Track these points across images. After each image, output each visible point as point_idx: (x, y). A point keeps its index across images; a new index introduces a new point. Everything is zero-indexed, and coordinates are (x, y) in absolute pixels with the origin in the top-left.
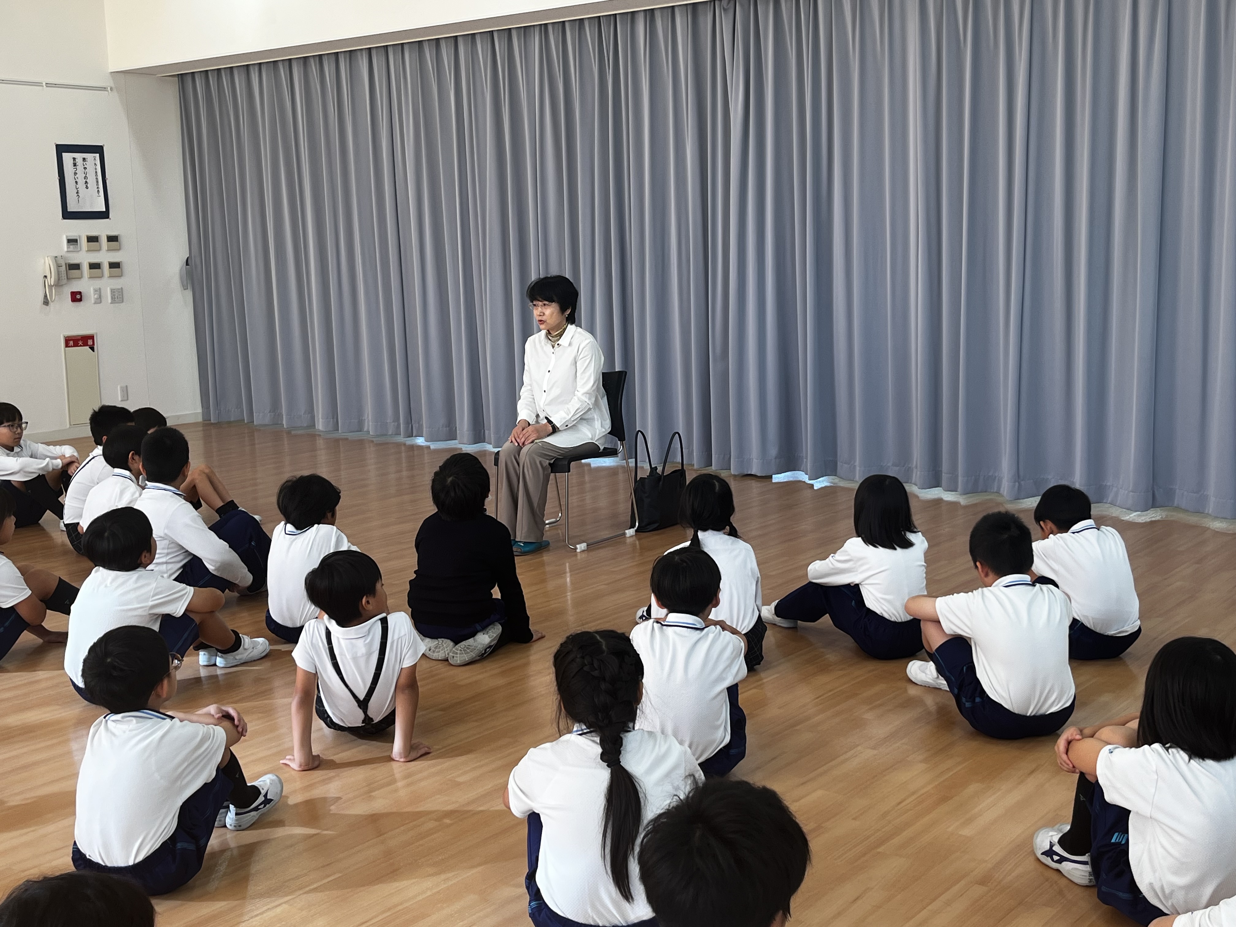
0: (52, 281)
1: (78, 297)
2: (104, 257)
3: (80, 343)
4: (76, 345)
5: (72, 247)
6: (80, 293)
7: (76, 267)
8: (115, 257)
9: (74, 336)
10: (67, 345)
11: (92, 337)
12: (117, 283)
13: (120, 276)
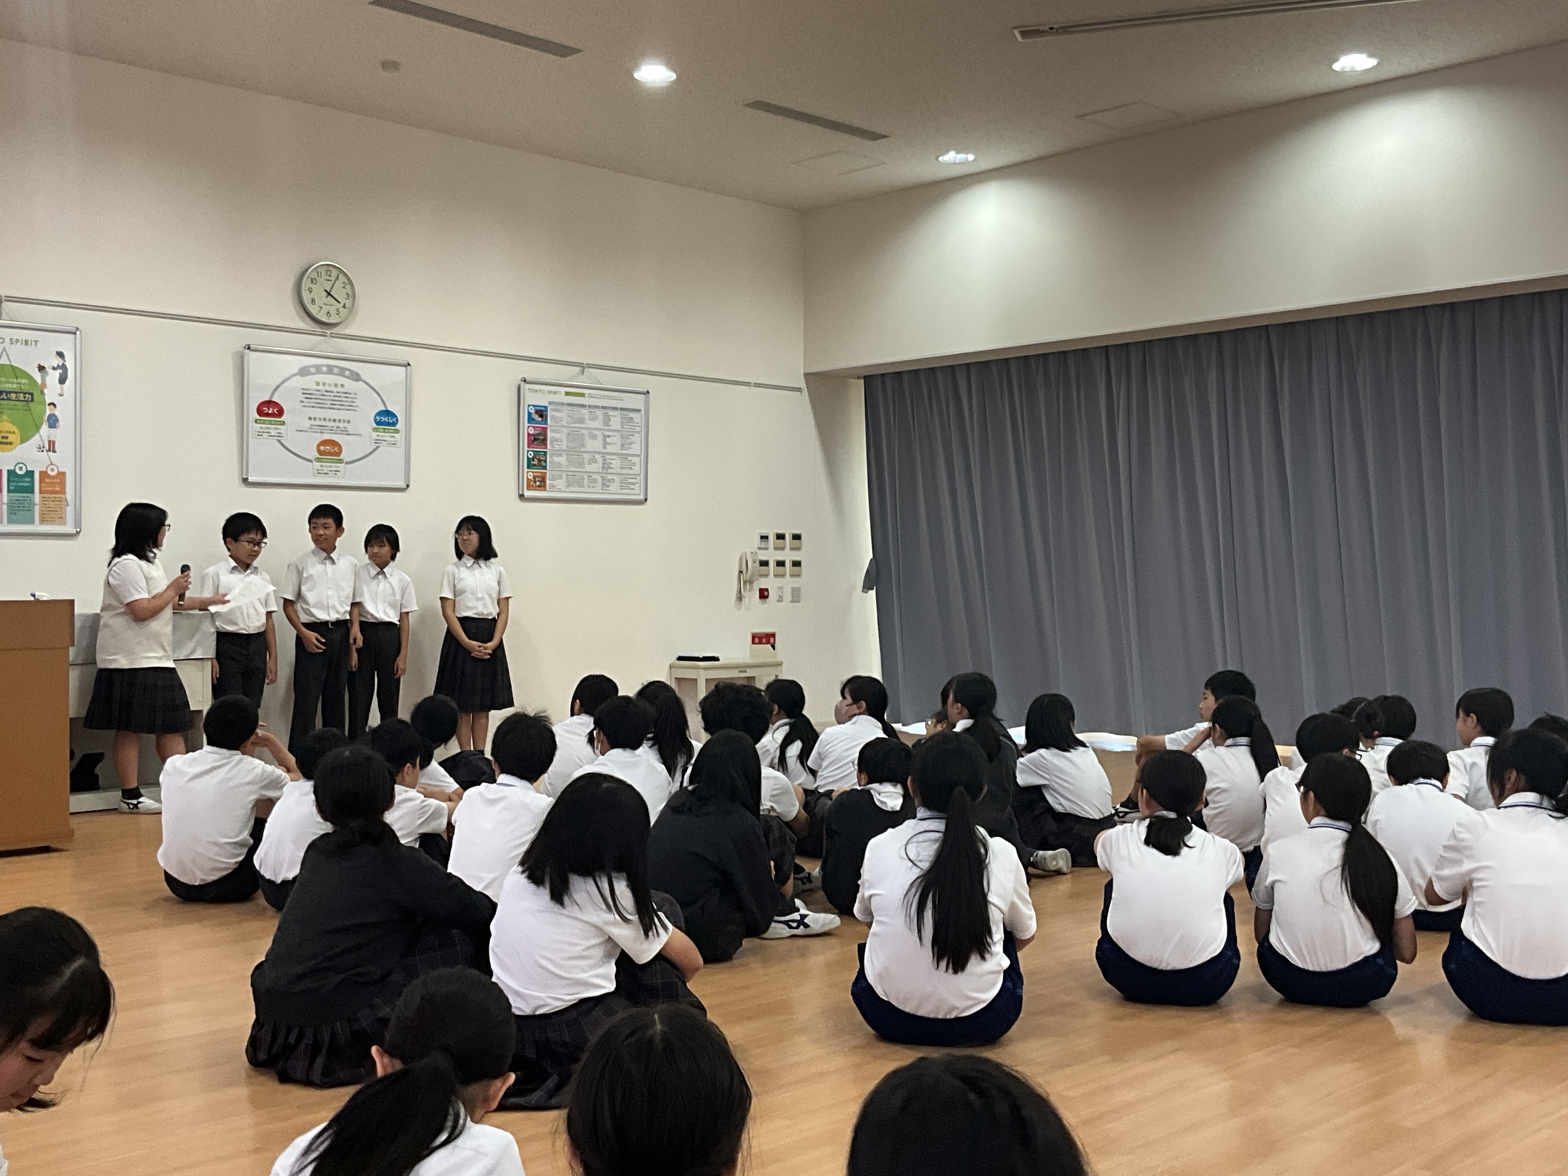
0: (747, 576)
1: (765, 594)
2: (788, 556)
3: (764, 640)
4: (760, 643)
5: (763, 545)
6: (767, 590)
7: (764, 563)
8: (796, 556)
9: (759, 633)
10: (753, 643)
11: (773, 635)
12: (796, 582)
13: (799, 576)
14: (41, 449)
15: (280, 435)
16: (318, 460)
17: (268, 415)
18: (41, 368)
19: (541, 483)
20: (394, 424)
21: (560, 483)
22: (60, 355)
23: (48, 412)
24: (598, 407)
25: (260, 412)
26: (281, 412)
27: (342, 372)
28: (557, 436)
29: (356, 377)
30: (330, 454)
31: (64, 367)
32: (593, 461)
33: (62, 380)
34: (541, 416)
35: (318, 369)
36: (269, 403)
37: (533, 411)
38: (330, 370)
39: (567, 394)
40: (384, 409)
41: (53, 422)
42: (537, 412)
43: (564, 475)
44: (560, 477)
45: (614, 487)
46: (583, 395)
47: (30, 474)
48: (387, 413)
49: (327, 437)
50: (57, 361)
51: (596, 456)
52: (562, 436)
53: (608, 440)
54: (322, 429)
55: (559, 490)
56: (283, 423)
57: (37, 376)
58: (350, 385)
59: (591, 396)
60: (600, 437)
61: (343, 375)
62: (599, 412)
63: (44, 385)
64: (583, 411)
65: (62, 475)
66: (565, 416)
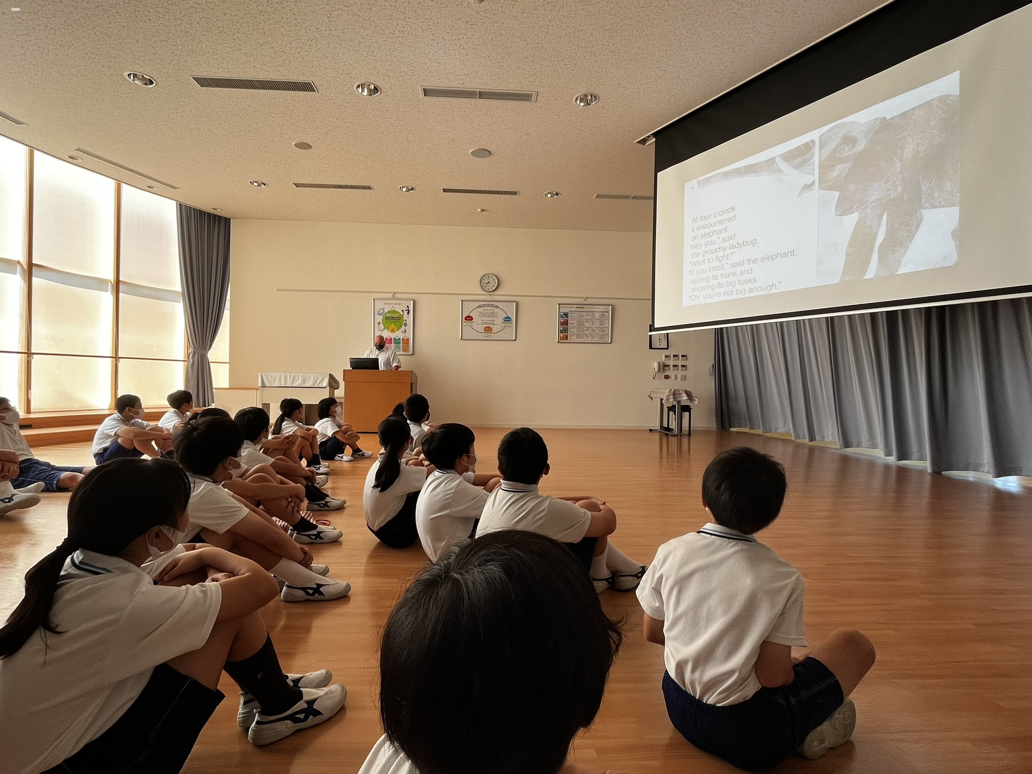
0: (656, 370)
1: (667, 377)
2: (680, 363)
5: (666, 359)
6: (668, 376)
7: (667, 366)
8: (684, 363)
12: (684, 373)
13: (685, 370)
14: (402, 332)
15: (472, 326)
16: (484, 333)
17: (468, 320)
18: (402, 311)
19: (566, 338)
20: (510, 321)
21: (573, 338)
22: (408, 307)
23: (404, 322)
24: (590, 312)
25: (466, 319)
26: (472, 319)
27: (492, 306)
28: (572, 322)
29: (497, 307)
30: (488, 331)
31: (408, 310)
32: (587, 330)
33: (408, 314)
34: (566, 316)
35: (485, 305)
36: (468, 317)
37: (562, 314)
38: (488, 305)
39: (576, 308)
40: (506, 316)
41: (406, 325)
42: (564, 314)
43: (575, 336)
44: (574, 336)
46: (584, 308)
47: (399, 339)
48: (508, 317)
49: (486, 326)
50: (407, 308)
51: (589, 328)
52: (575, 322)
53: (594, 322)
54: (486, 323)
55: (574, 340)
56: (473, 322)
57: (402, 313)
58: (496, 310)
59: (587, 308)
60: (591, 321)
61: (493, 307)
62: (590, 313)
63: (403, 315)
64: (583, 313)
65: (408, 339)
66: (576, 315)
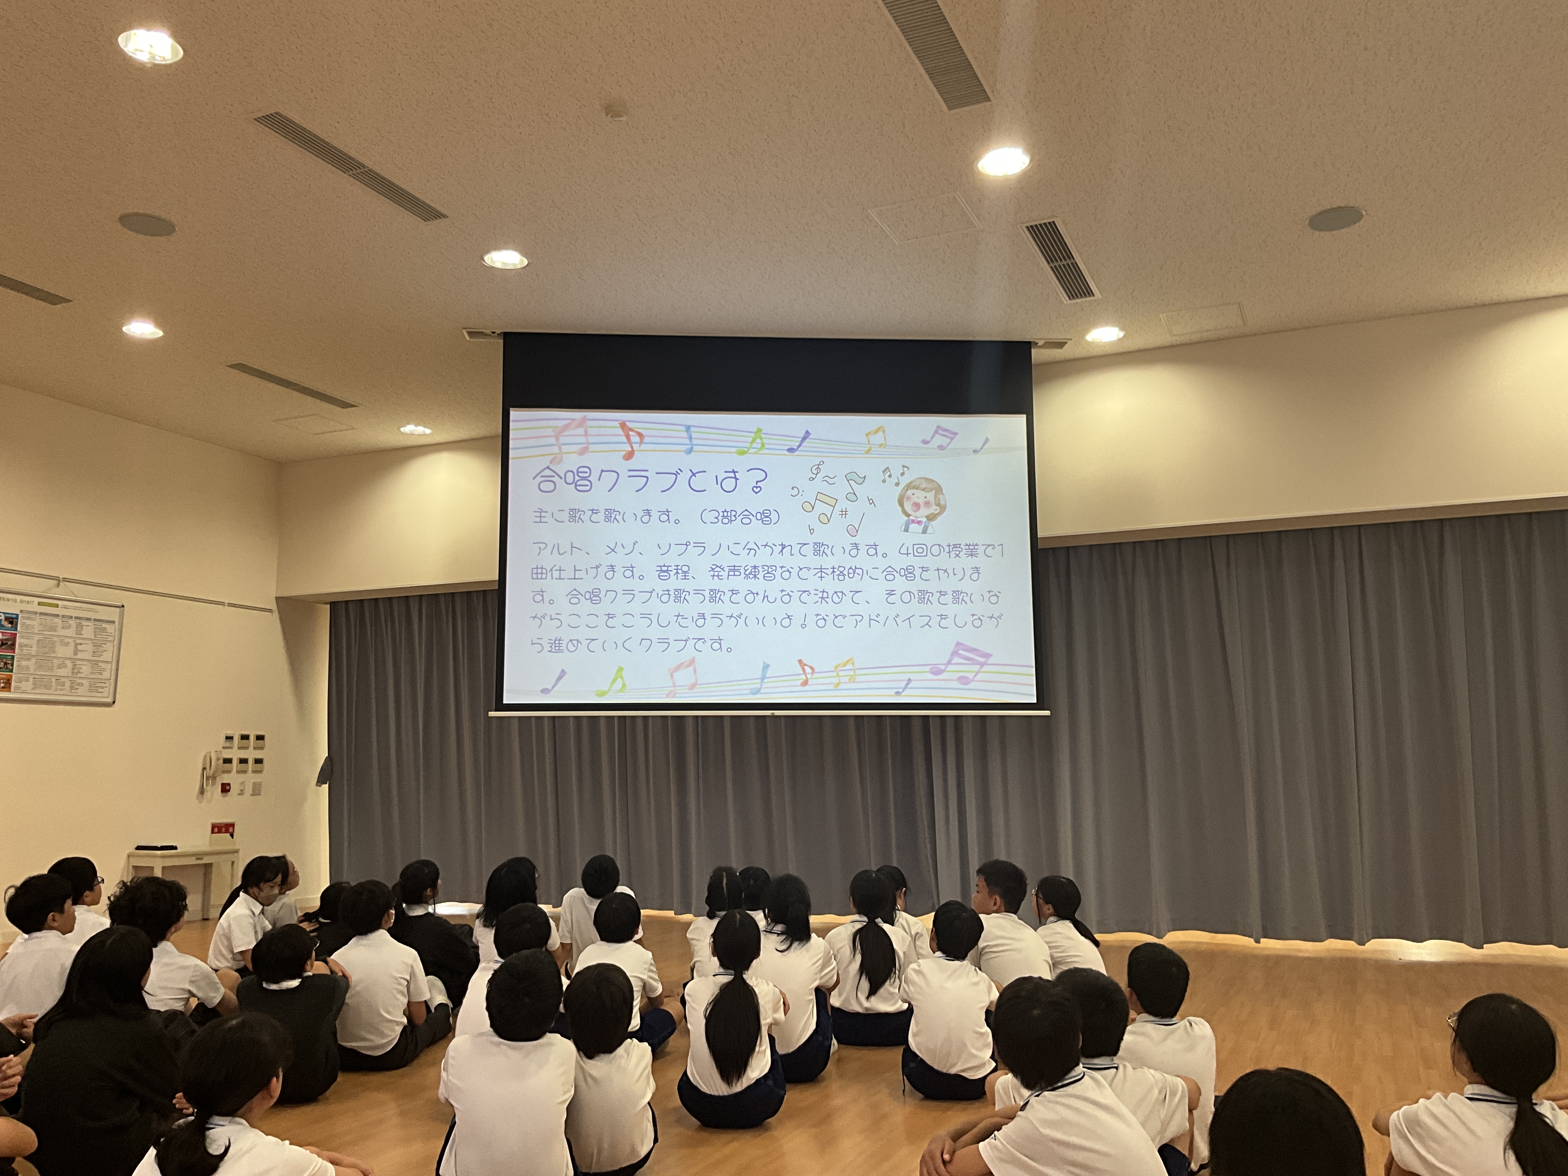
1: (227, 788)
2: (251, 754)
3: (224, 830)
4: (219, 832)
5: (228, 744)
6: (229, 784)
7: (228, 761)
8: (259, 755)
9: (219, 824)
10: (213, 832)
11: (233, 825)
12: (257, 778)
13: (261, 772)
19: (8, 685)
21: (27, 686)
24: (71, 617)
28: (25, 641)
32: (62, 666)
34: (11, 623)
39: (40, 604)
42: (6, 619)
43: (31, 680)
44: (27, 680)
45: (81, 690)
46: (57, 606)
51: (67, 662)
52: (33, 642)
55: (24, 692)
59: (65, 607)
62: (72, 622)
64: (56, 620)
66: (35, 623)
